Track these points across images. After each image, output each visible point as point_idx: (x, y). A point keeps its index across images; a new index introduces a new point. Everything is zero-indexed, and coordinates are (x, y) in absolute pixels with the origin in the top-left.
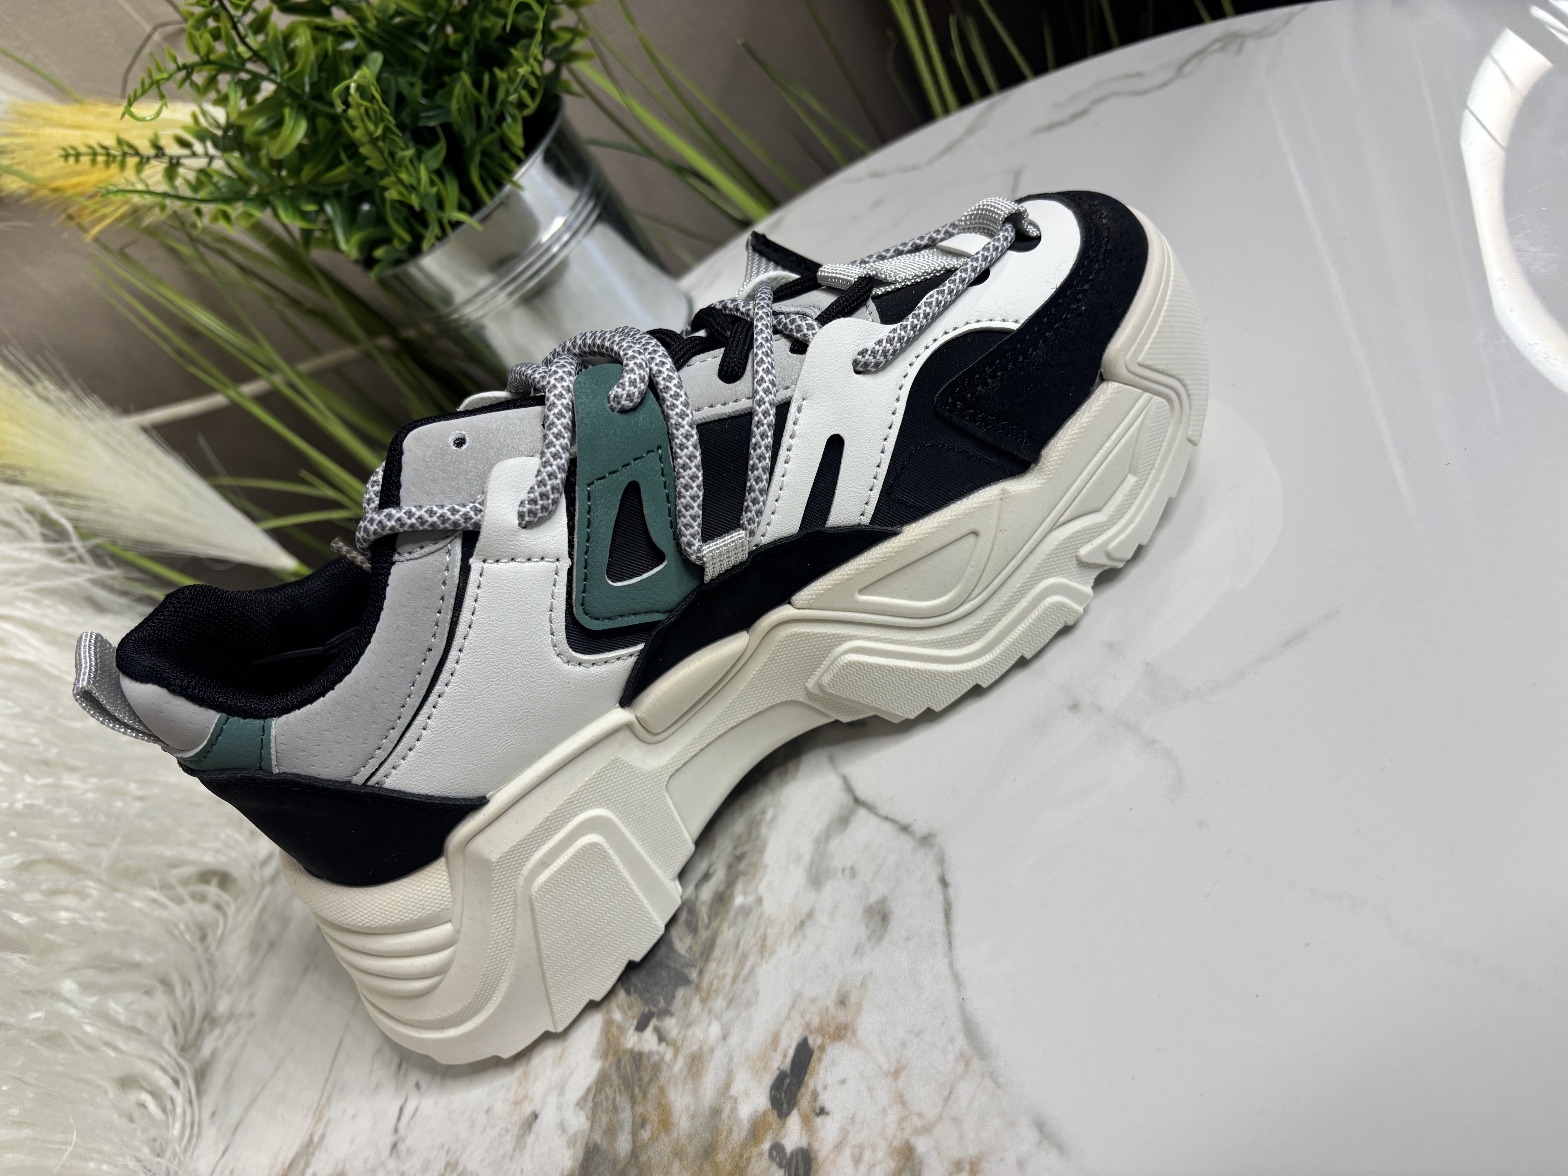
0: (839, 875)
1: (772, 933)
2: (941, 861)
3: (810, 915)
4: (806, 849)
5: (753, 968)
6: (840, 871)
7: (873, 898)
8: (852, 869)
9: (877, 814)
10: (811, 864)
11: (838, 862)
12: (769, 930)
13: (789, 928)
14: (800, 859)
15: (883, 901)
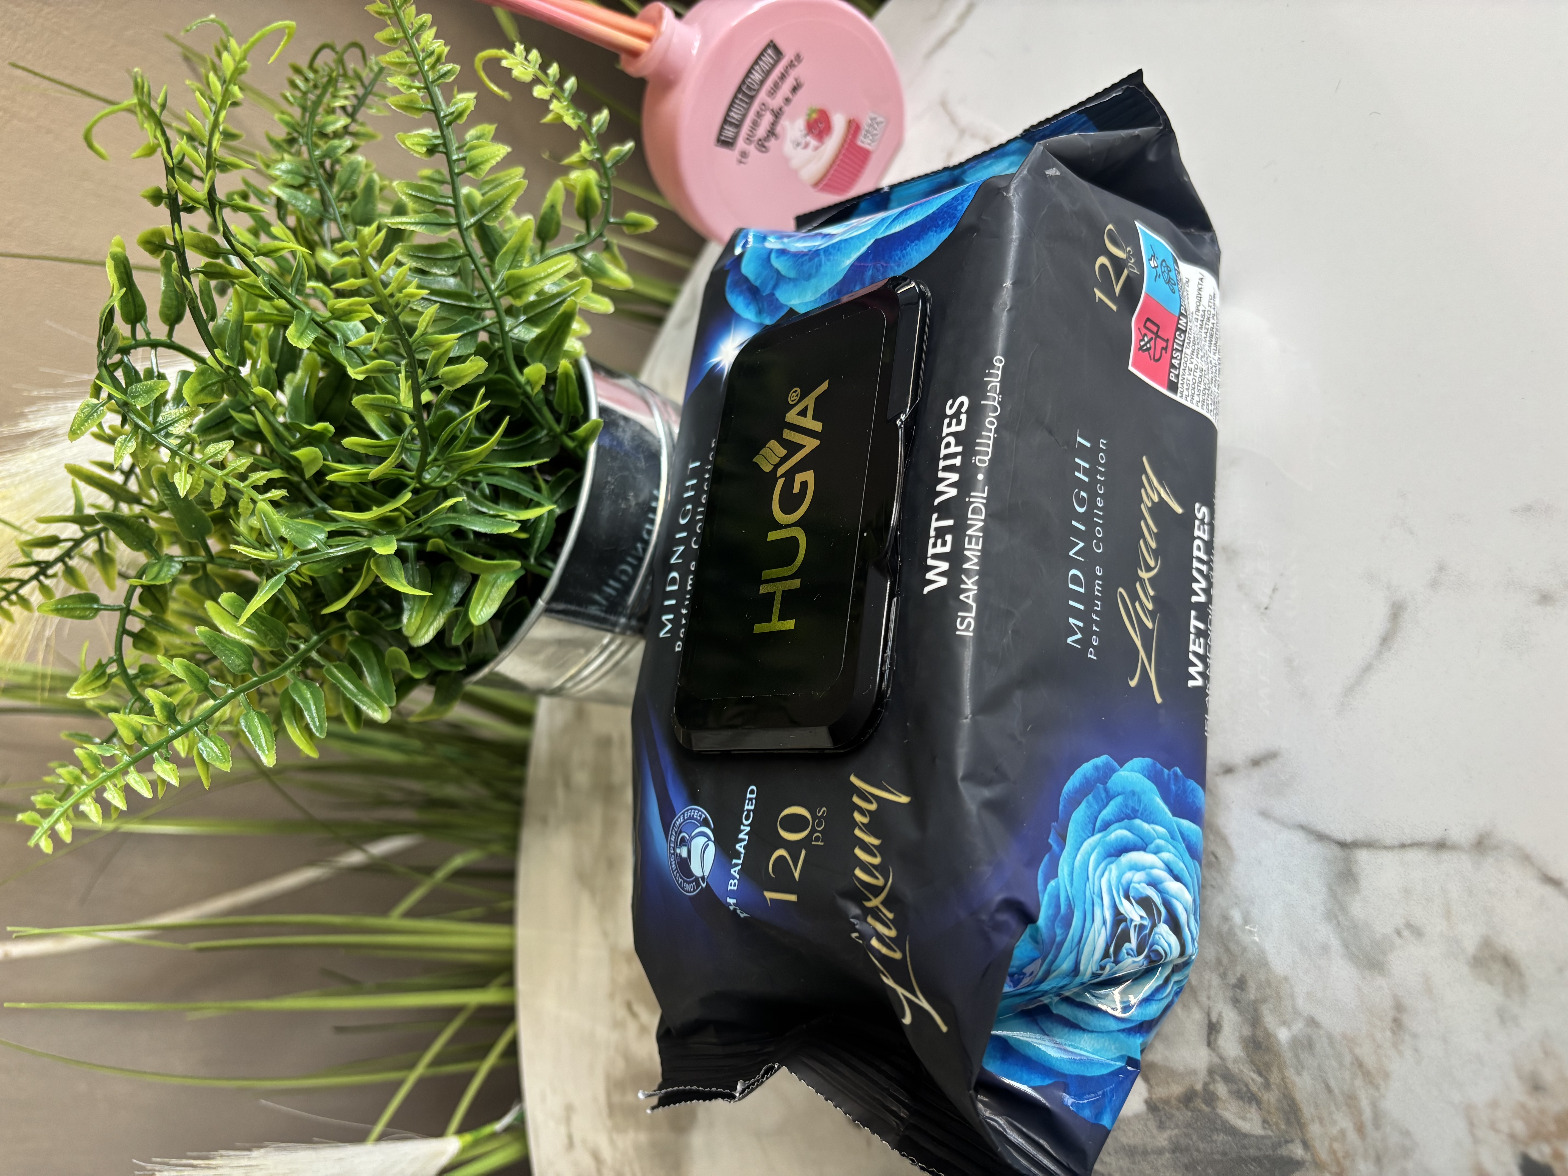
0: (1398, 941)
1: (1365, 1052)
2: (1525, 858)
3: (1399, 1007)
4: (1325, 933)
5: (1374, 1105)
6: (1395, 937)
7: (1470, 946)
8: (1409, 926)
9: (1385, 848)
10: (1346, 946)
11: (1382, 927)
12: (1357, 1051)
13: (1385, 1036)
14: (1325, 949)
15: (1487, 944)
